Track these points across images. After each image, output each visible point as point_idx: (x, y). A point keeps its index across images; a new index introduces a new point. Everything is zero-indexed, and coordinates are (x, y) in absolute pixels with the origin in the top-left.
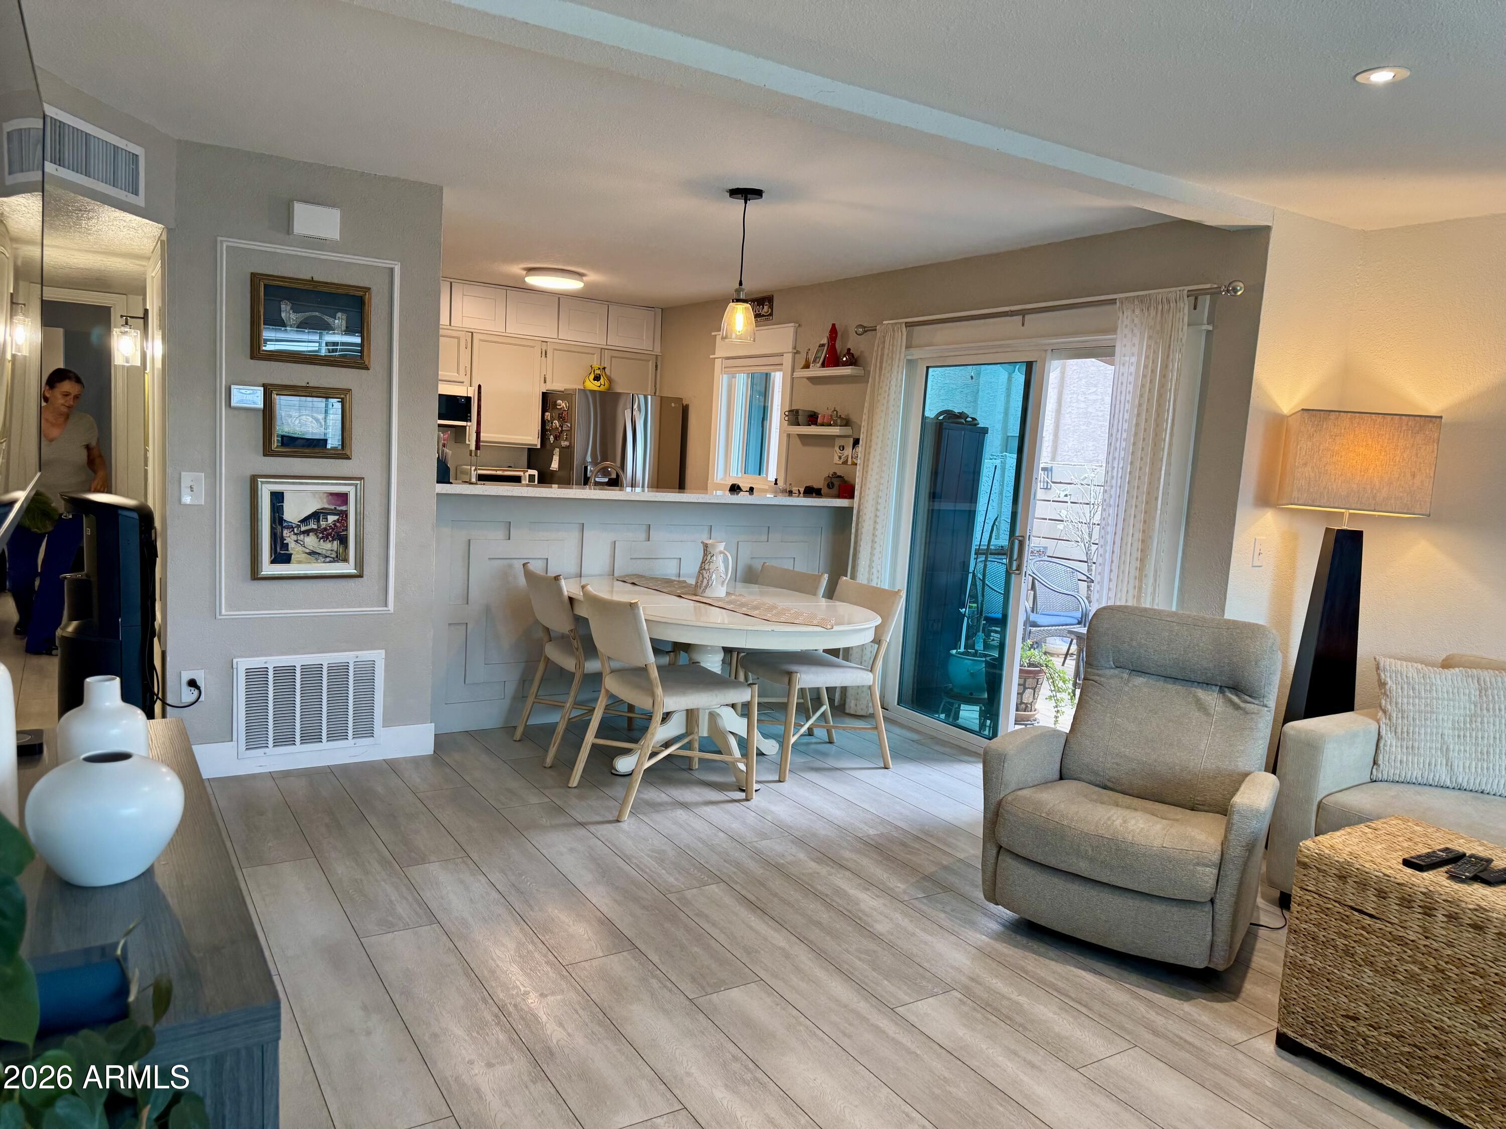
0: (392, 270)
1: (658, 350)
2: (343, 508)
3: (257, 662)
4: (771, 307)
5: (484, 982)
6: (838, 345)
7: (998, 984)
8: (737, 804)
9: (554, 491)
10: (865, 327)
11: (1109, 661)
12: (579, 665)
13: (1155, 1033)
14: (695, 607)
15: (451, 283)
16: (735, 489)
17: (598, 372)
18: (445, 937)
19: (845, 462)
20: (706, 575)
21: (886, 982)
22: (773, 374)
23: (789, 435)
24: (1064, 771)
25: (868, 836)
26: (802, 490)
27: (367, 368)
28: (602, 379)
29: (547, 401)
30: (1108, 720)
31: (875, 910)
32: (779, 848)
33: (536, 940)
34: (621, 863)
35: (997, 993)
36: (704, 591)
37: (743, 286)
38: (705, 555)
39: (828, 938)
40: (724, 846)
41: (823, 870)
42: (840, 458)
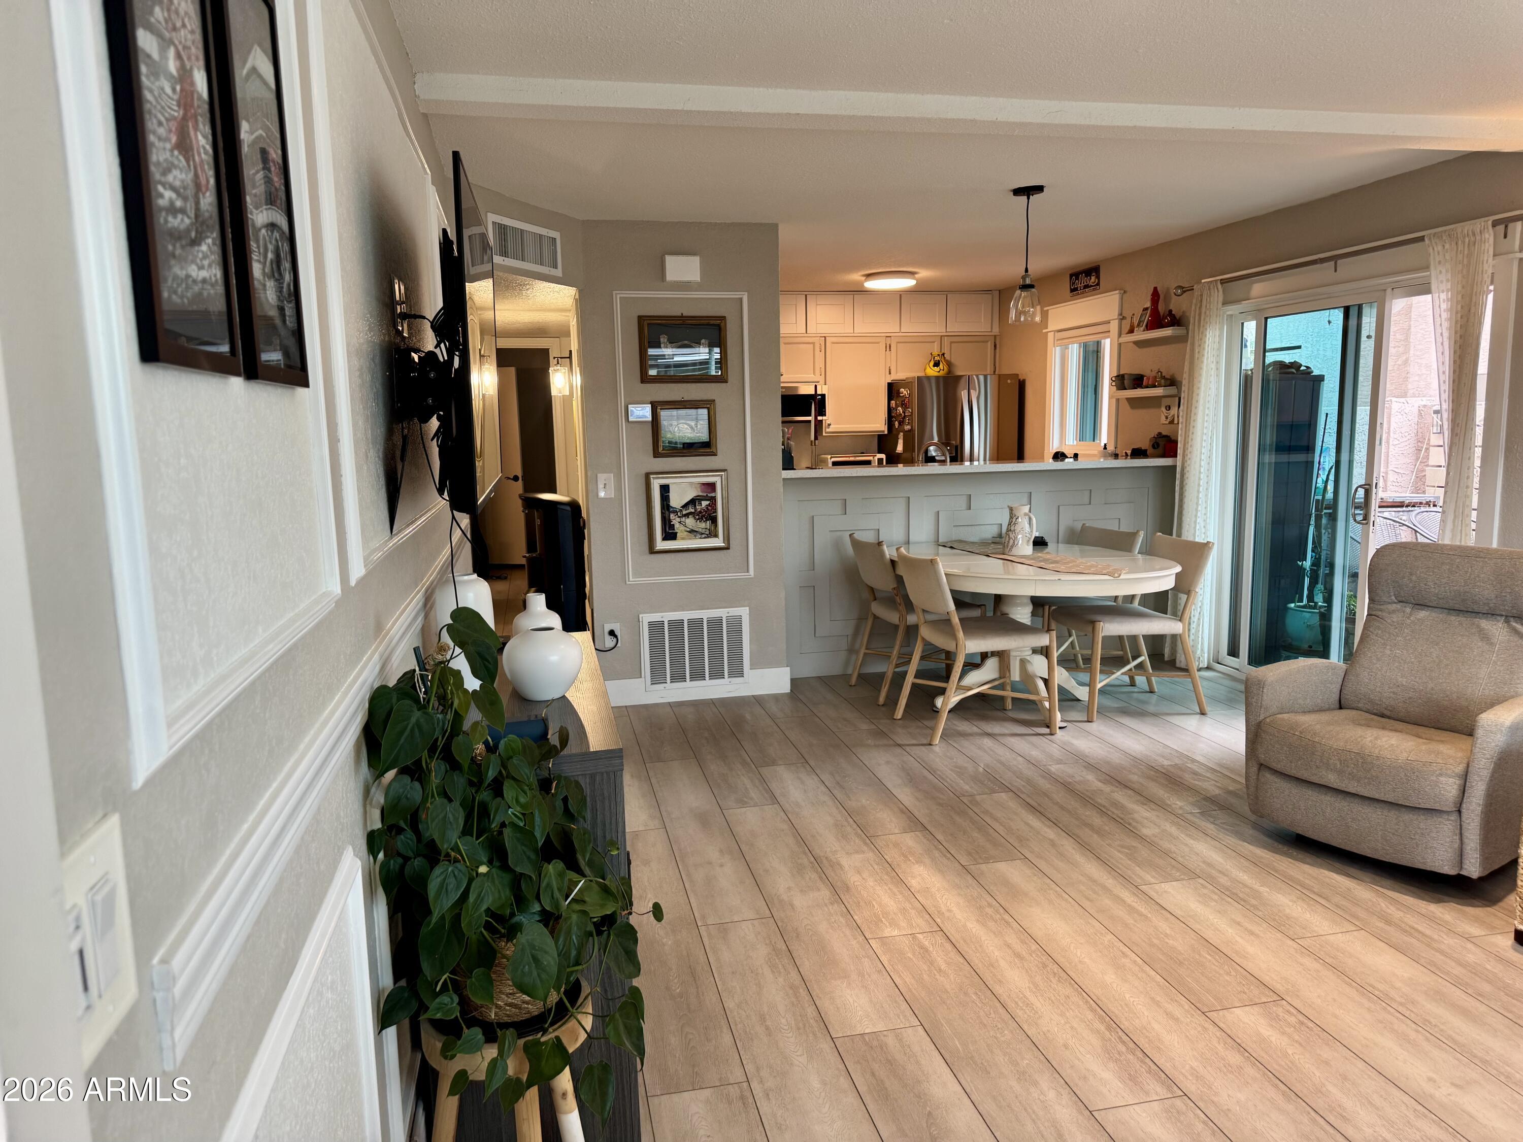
0: (741, 299)
1: (996, 331)
2: (713, 495)
3: (656, 617)
4: (1098, 277)
5: (806, 842)
6: (1161, 308)
7: (1244, 877)
8: (1041, 737)
9: (900, 470)
10: (1183, 288)
11: (1391, 596)
12: (902, 618)
13: (1388, 922)
14: (1003, 563)
15: (806, 296)
16: (1059, 456)
17: (937, 358)
18: (782, 813)
19: (1172, 422)
20: (1012, 536)
21: (1138, 868)
22: (1103, 341)
23: (1118, 400)
24: (1342, 702)
25: (1162, 766)
26: (1129, 452)
27: (726, 382)
28: (941, 365)
29: (892, 390)
30: (1388, 652)
31: (1147, 819)
32: (1070, 771)
33: (850, 820)
34: (926, 773)
35: (1240, 883)
36: (1011, 550)
37: (1029, 273)
38: (1011, 518)
39: (1095, 836)
40: (1020, 767)
41: (1107, 789)
42: (1167, 418)
